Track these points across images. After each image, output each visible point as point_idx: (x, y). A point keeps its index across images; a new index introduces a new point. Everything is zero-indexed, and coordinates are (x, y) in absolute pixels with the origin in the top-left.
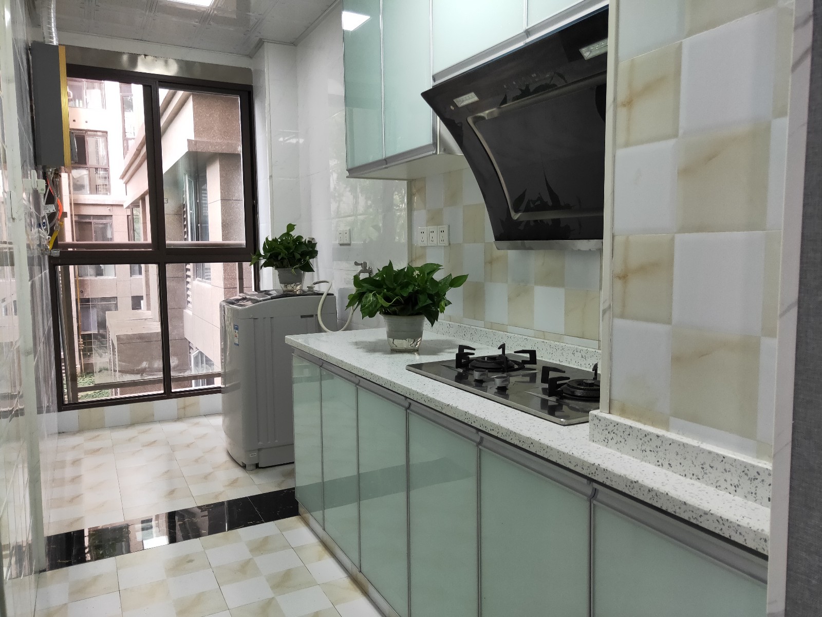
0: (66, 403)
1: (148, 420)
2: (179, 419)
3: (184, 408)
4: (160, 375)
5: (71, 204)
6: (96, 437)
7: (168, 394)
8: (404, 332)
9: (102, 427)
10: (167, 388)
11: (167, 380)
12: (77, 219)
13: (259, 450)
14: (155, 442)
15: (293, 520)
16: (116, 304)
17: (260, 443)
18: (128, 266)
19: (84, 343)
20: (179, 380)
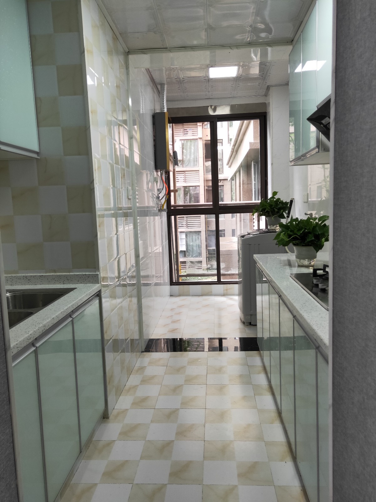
0: (174, 281)
1: (209, 294)
2: (224, 295)
3: (227, 290)
4: (215, 272)
5: (204, 180)
6: (184, 299)
7: (219, 282)
8: (303, 255)
9: (188, 295)
10: (219, 278)
11: (219, 275)
12: (207, 188)
13: (251, 315)
14: (208, 305)
15: (255, 353)
16: (224, 234)
17: (252, 312)
18: (231, 214)
19: (209, 254)
20: (224, 275)
